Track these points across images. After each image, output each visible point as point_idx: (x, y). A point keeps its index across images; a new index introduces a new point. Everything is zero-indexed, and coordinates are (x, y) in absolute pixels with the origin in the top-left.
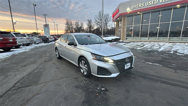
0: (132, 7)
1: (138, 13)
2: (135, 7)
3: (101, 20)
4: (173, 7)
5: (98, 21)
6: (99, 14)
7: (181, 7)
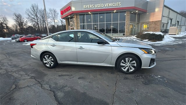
0: (84, 7)
1: (89, 13)
2: (87, 7)
3: (36, 16)
4: (112, 12)
5: (33, 17)
6: (32, 8)
7: (116, 12)
